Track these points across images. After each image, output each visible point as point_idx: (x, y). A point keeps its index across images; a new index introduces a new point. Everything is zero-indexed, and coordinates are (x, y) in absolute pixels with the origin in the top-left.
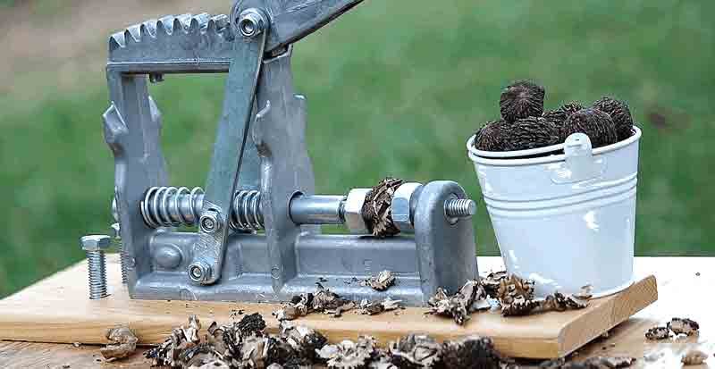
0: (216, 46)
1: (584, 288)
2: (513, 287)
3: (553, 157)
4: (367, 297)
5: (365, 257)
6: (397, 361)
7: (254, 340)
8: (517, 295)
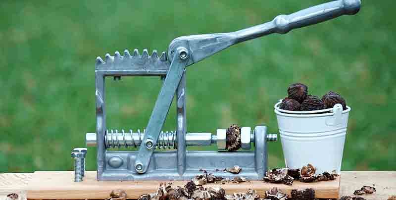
0: (156, 63)
1: (333, 171)
2: (310, 169)
3: (328, 114)
4: (229, 177)
5: (222, 160)
6: (272, 198)
7: (200, 191)
8: (311, 173)
